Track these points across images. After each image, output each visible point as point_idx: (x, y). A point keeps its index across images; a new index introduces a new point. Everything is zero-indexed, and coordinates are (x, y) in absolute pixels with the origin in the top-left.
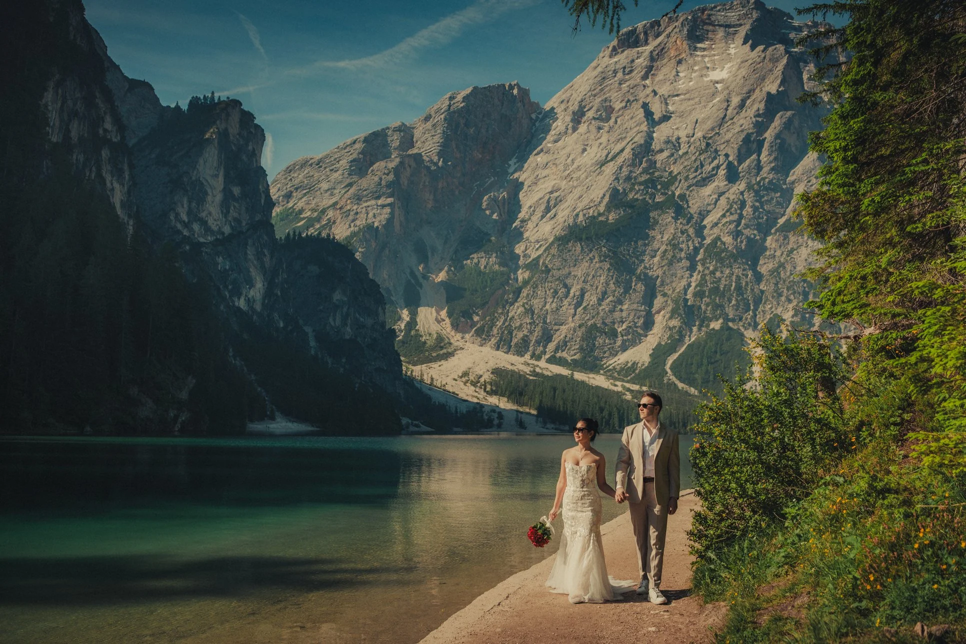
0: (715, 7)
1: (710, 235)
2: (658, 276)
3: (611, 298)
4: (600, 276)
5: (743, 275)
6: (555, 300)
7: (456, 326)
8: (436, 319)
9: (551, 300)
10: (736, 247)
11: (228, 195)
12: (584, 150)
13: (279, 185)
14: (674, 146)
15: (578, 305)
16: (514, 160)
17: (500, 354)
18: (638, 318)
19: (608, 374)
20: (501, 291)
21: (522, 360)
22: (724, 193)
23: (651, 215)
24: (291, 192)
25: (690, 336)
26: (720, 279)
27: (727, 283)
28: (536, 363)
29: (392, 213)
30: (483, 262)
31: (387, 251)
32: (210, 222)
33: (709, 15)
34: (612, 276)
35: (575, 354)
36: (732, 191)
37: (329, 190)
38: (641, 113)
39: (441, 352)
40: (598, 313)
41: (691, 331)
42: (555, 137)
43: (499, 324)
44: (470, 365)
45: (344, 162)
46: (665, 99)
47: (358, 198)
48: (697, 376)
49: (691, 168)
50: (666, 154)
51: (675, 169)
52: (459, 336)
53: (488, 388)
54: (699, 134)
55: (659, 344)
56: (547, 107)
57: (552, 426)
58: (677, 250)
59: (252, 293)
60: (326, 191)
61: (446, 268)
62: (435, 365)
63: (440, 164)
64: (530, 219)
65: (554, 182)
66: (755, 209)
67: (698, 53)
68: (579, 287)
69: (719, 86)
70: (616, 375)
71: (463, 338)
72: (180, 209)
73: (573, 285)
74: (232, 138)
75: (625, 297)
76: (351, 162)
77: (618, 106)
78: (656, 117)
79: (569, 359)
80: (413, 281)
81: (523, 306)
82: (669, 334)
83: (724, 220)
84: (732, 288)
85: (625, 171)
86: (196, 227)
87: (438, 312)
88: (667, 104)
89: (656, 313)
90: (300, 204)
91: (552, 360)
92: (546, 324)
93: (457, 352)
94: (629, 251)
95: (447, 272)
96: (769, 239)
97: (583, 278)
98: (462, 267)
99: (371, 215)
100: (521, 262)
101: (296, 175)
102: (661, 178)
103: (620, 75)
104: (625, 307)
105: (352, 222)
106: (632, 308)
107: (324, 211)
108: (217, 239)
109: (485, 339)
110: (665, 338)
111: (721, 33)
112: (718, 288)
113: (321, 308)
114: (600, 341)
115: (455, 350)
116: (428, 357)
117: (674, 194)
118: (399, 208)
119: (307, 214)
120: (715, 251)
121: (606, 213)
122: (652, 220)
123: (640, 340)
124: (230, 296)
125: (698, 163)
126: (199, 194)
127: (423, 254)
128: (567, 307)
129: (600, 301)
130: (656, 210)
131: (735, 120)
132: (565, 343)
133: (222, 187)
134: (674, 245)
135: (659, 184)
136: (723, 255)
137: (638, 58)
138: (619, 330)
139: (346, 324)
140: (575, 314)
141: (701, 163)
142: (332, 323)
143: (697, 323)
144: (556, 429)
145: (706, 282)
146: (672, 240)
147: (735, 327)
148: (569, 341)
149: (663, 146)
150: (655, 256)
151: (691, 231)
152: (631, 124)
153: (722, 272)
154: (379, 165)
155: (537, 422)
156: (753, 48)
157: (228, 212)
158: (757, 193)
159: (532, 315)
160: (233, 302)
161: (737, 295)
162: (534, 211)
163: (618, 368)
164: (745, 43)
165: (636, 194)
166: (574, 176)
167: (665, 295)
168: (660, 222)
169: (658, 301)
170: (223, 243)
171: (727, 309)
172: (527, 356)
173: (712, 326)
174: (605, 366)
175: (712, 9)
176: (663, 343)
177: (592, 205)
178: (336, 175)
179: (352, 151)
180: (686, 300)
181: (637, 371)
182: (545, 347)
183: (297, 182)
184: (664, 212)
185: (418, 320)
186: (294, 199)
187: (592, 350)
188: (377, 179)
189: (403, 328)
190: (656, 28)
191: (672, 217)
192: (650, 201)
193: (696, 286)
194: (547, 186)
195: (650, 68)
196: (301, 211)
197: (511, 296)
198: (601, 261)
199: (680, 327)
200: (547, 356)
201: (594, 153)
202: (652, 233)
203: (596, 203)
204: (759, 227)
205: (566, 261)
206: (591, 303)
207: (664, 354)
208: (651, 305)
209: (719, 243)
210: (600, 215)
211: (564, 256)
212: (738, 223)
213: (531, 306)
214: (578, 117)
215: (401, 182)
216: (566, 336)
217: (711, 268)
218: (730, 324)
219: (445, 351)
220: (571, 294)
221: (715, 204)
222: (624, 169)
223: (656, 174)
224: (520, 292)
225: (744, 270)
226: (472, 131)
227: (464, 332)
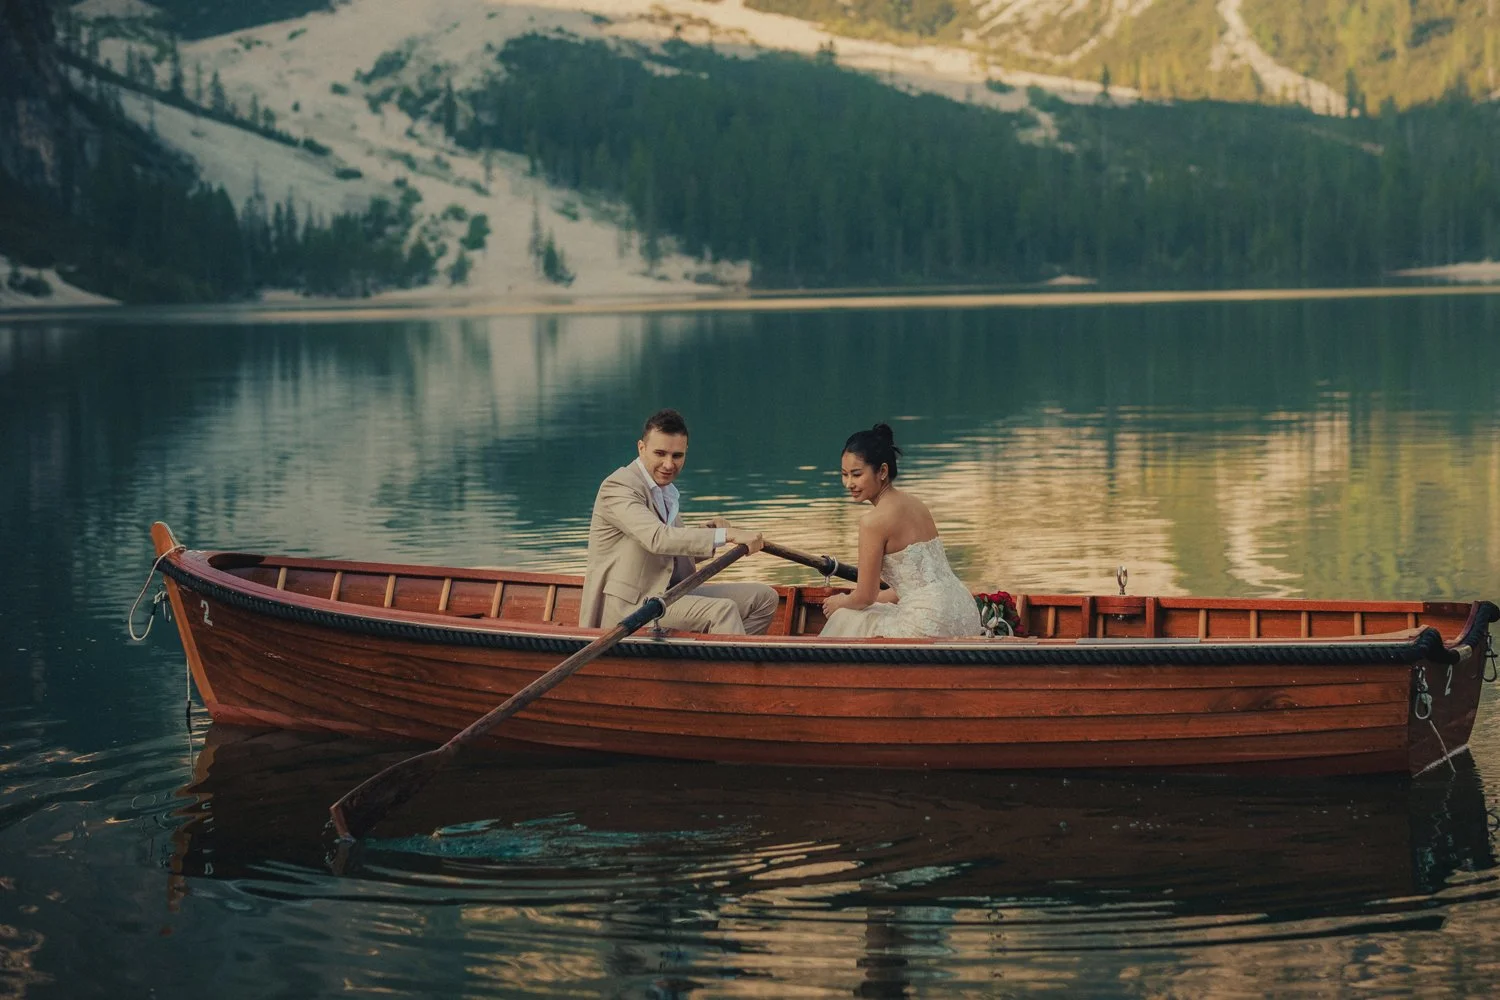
19: (994, 43)
48: (1343, 36)
53: (465, 111)
57: (690, 264)
62: (273, 33)
70: (1024, 47)
144: (701, 279)
155: (622, 250)
163: (1035, 18)
174: (982, 13)
181: (1109, 30)
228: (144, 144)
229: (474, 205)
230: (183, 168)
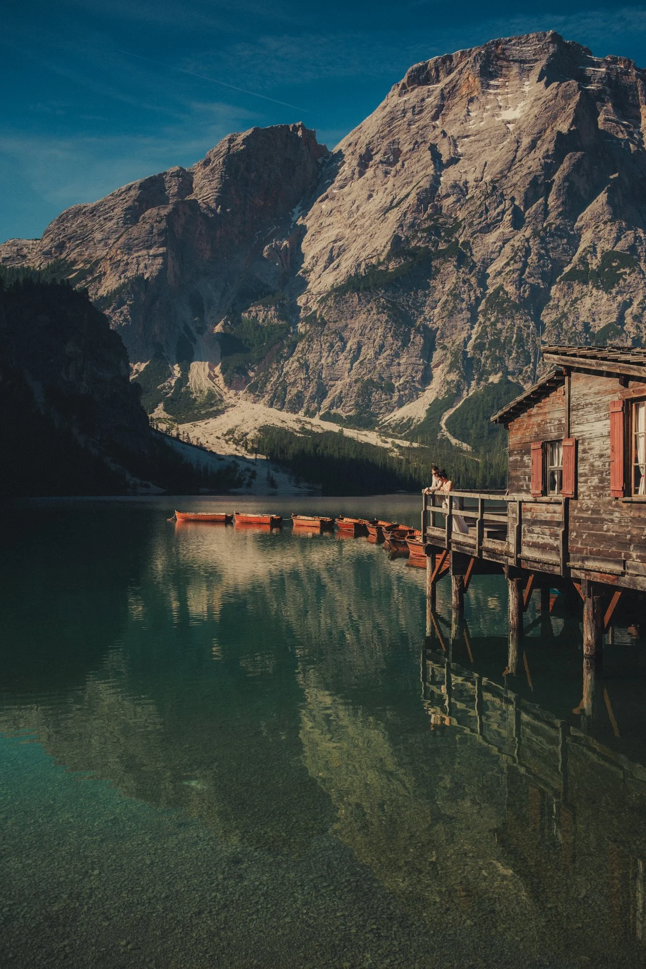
0: (510, 41)
1: (493, 285)
2: (438, 329)
3: (388, 352)
4: (378, 329)
5: (524, 326)
6: (331, 355)
7: (229, 383)
8: (209, 376)
9: (326, 354)
10: (519, 297)
12: (370, 196)
13: (52, 236)
14: (462, 190)
15: (355, 359)
16: (298, 208)
17: (273, 411)
18: (416, 372)
19: (383, 430)
20: (278, 346)
21: (294, 417)
22: (509, 240)
23: (433, 263)
24: (64, 243)
25: (467, 391)
26: (501, 330)
27: (508, 334)
28: (308, 420)
29: (165, 264)
30: (261, 315)
31: (158, 304)
33: (504, 50)
34: (390, 329)
35: (350, 411)
36: (516, 238)
37: (102, 240)
38: (427, 156)
39: (211, 410)
40: (375, 368)
41: (469, 386)
42: (341, 183)
43: (273, 380)
44: (238, 423)
45: (119, 210)
46: (455, 141)
47: (128, 248)
48: (472, 431)
49: (476, 214)
50: (452, 199)
51: (461, 215)
52: (232, 392)
53: (250, 444)
54: (488, 178)
55: (437, 399)
56: (335, 150)
58: (458, 301)
60: (100, 242)
61: (222, 322)
62: (202, 423)
63: (218, 210)
64: (312, 270)
65: (337, 231)
66: (540, 257)
67: (491, 91)
68: (355, 340)
69: (511, 126)
70: (390, 431)
71: (236, 395)
73: (349, 339)
75: (402, 351)
76: (126, 210)
77: (405, 148)
78: (445, 159)
79: (344, 415)
80: (187, 336)
81: (298, 360)
82: (446, 388)
83: (508, 269)
84: (513, 340)
85: (409, 218)
87: (211, 368)
88: (456, 146)
89: (434, 367)
90: (73, 256)
91: (326, 417)
92: (321, 379)
93: (229, 409)
94: (408, 301)
95: (223, 326)
96: (554, 288)
97: (360, 331)
98: (240, 321)
99: (142, 266)
100: (302, 314)
101: (69, 225)
102: (446, 224)
103: (409, 115)
104: (403, 361)
105: (122, 273)
106: (409, 362)
107: (97, 263)
109: (258, 396)
110: (443, 393)
111: (515, 69)
112: (498, 340)
113: (53, 361)
114: (375, 396)
115: (226, 407)
116: (196, 415)
117: (457, 241)
118: (173, 258)
119: (80, 266)
120: (498, 301)
121: (386, 262)
122: (434, 269)
123: (417, 395)
125: (483, 208)
127: (198, 306)
128: (343, 362)
129: (377, 354)
130: (438, 258)
131: (523, 162)
132: (340, 399)
134: (455, 295)
135: (444, 231)
136: (505, 305)
137: (429, 96)
138: (397, 385)
139: (82, 379)
140: (351, 369)
141: (486, 208)
142: (65, 378)
143: (476, 377)
144: (309, 488)
145: (487, 334)
146: (454, 290)
147: (515, 381)
148: (344, 397)
149: (450, 191)
150: (435, 308)
151: (473, 281)
152: (417, 167)
153: (503, 323)
154: (151, 212)
155: (290, 480)
156: (547, 85)
158: (543, 240)
159: (307, 370)
161: (518, 348)
162: (317, 261)
163: (393, 424)
164: (540, 80)
165: (418, 243)
166: (358, 223)
167: (444, 348)
168: (442, 271)
169: (437, 355)
171: (507, 362)
172: (301, 413)
173: (490, 380)
174: (380, 422)
175: (506, 43)
176: (440, 398)
177: (374, 253)
178: (110, 224)
179: (127, 198)
180: (465, 353)
181: (412, 427)
182: (320, 403)
183: (70, 231)
184: (446, 261)
185: (189, 376)
186: (66, 251)
187: (368, 406)
188: (147, 227)
189: (173, 385)
190: (448, 63)
191: (454, 266)
192: (433, 249)
193: (476, 339)
194: (330, 234)
195: (440, 108)
196: (74, 262)
197: (285, 351)
198: (379, 313)
199: (458, 381)
200: (321, 413)
201: (380, 199)
202: (433, 283)
203: (378, 252)
204: (544, 276)
205: (343, 312)
206: (368, 357)
207: (441, 408)
208: (429, 359)
209: (501, 293)
210: (380, 264)
211: (341, 308)
212: (522, 271)
213: (306, 361)
214: (365, 161)
215: (175, 230)
216: (341, 392)
217: (493, 319)
218: (510, 378)
219: (215, 408)
220: (348, 348)
221: (500, 252)
222: (409, 216)
223: (441, 220)
224: (295, 346)
225: (525, 321)
226: (253, 175)
227: (237, 389)
230: (181, 457)
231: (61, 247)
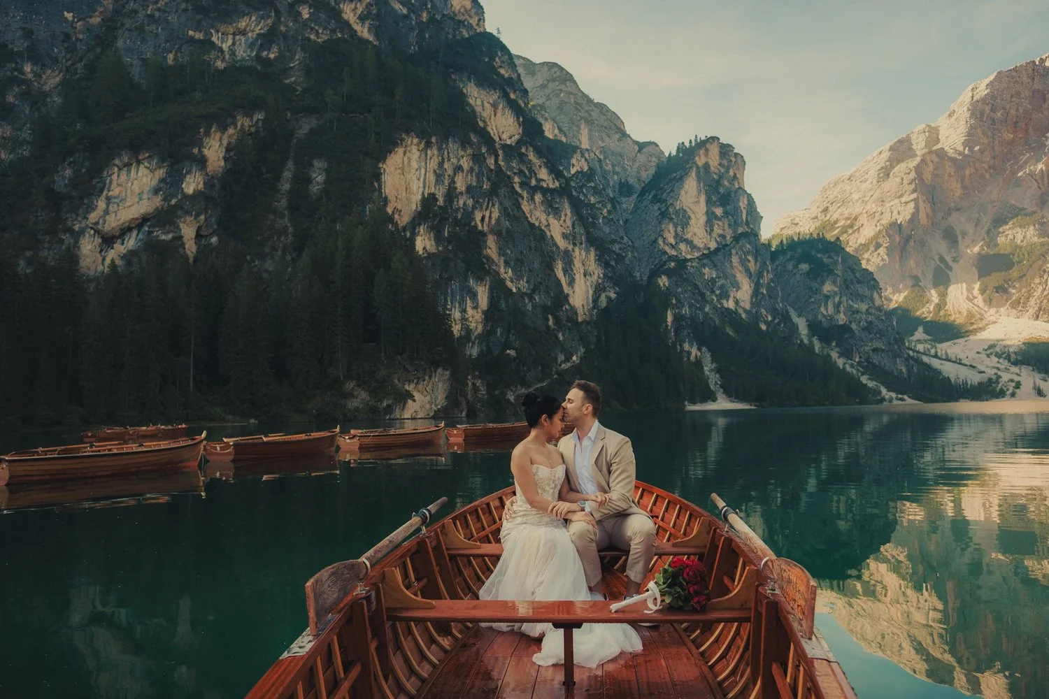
7: (989, 302)
8: (968, 298)
11: (711, 216)
13: (817, 204)
17: (1039, 324)
20: (1040, 262)
24: (828, 207)
29: (917, 208)
30: (1019, 237)
31: (912, 243)
32: (696, 242)
37: (860, 199)
39: (972, 328)
44: (1000, 338)
45: (873, 173)
47: (882, 201)
52: (993, 311)
53: (1013, 357)
59: (740, 295)
60: (857, 201)
62: (961, 341)
63: (966, 152)
71: (997, 312)
72: (666, 235)
74: (712, 168)
76: (879, 170)
80: (942, 266)
86: (682, 246)
87: (970, 290)
90: (835, 216)
93: (990, 326)
98: (996, 245)
99: (895, 212)
101: (831, 192)
105: (878, 222)
108: (703, 254)
109: (1021, 311)
113: (813, 300)
115: (987, 325)
118: (924, 201)
119: (841, 223)
124: (717, 300)
126: (683, 220)
127: (951, 237)
133: (705, 210)
139: (839, 312)
142: (825, 313)
154: (901, 168)
157: (712, 230)
160: (721, 304)
170: (709, 257)
178: (864, 185)
179: (879, 161)
183: (831, 197)
185: (948, 301)
186: (830, 213)
188: (898, 180)
189: (932, 310)
196: (836, 222)
215: (924, 178)
219: (975, 326)
226: (999, 114)
227: (999, 306)
228: (928, 367)
229: (1017, 378)
230: (939, 372)
231: (826, 210)
